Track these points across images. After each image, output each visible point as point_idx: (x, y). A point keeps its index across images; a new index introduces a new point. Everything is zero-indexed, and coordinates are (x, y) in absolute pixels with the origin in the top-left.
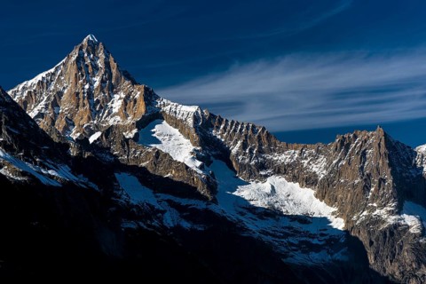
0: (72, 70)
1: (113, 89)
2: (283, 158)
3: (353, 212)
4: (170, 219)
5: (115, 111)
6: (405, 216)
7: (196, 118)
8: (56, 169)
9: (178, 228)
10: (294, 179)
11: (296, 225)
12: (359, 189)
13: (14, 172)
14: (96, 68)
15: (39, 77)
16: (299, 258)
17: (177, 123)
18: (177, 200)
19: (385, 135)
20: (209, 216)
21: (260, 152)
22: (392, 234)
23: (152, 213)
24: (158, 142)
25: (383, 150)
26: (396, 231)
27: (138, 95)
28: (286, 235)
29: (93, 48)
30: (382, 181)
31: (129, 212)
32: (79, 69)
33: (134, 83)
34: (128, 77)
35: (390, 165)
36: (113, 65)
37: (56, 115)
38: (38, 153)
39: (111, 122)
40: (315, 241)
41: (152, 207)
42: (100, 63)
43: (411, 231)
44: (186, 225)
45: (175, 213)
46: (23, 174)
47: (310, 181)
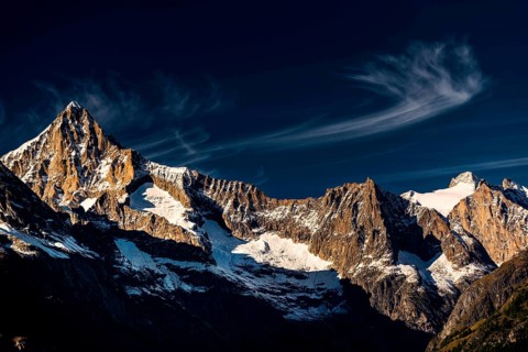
0: (57, 138)
1: (99, 155)
2: (274, 215)
3: (348, 264)
4: (170, 283)
5: (103, 176)
6: (401, 266)
7: (185, 180)
8: (62, 241)
9: (179, 291)
10: (287, 235)
11: (293, 281)
12: (353, 242)
13: (22, 247)
14: (81, 134)
15: (24, 147)
16: (298, 314)
17: (166, 186)
18: (176, 263)
19: (376, 186)
20: (208, 278)
21: (252, 209)
22: (389, 284)
23: (153, 278)
24: (152, 205)
25: (375, 201)
26: (393, 282)
27: (125, 158)
28: (284, 292)
29: (77, 114)
30: (376, 232)
31: (131, 278)
32: (64, 136)
33: (120, 148)
34: (113, 142)
35: (383, 216)
36: (98, 130)
37: (44, 184)
38: (43, 226)
39: (101, 188)
40: (313, 296)
41: (152, 272)
42: (85, 129)
43: (408, 280)
44: (187, 288)
45: (176, 277)
46: (32, 248)
47: (303, 236)
